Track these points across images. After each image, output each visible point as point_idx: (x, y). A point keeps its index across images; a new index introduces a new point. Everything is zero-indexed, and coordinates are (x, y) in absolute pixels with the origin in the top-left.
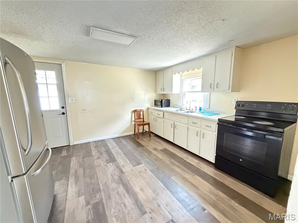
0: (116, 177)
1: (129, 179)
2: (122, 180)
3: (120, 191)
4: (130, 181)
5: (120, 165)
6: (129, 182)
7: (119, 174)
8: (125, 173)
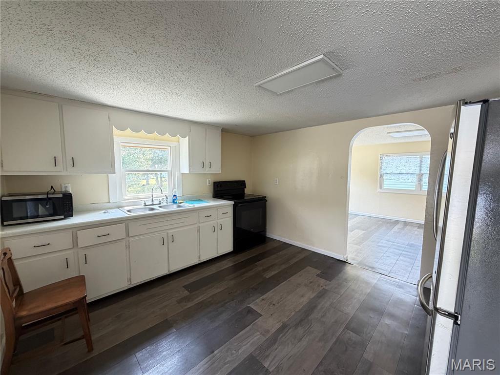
0: (300, 331)
1: (293, 313)
2: (302, 320)
3: (320, 314)
4: (297, 310)
5: (265, 339)
6: (299, 311)
7: (290, 330)
8: (282, 323)
